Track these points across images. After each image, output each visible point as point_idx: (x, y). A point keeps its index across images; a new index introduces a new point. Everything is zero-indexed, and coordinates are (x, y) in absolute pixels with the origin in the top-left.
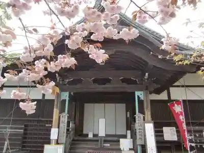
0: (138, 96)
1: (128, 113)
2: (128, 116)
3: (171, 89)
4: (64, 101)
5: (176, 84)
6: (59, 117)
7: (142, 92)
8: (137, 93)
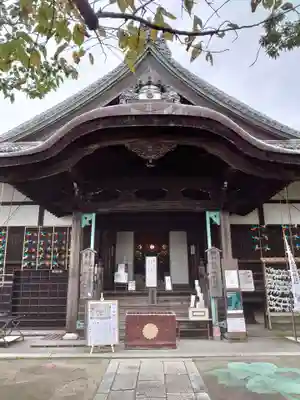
0: (211, 220)
1: (193, 248)
2: (193, 252)
3: (266, 206)
4: (87, 229)
5: (273, 198)
6: (81, 255)
7: (217, 213)
8: (209, 215)
